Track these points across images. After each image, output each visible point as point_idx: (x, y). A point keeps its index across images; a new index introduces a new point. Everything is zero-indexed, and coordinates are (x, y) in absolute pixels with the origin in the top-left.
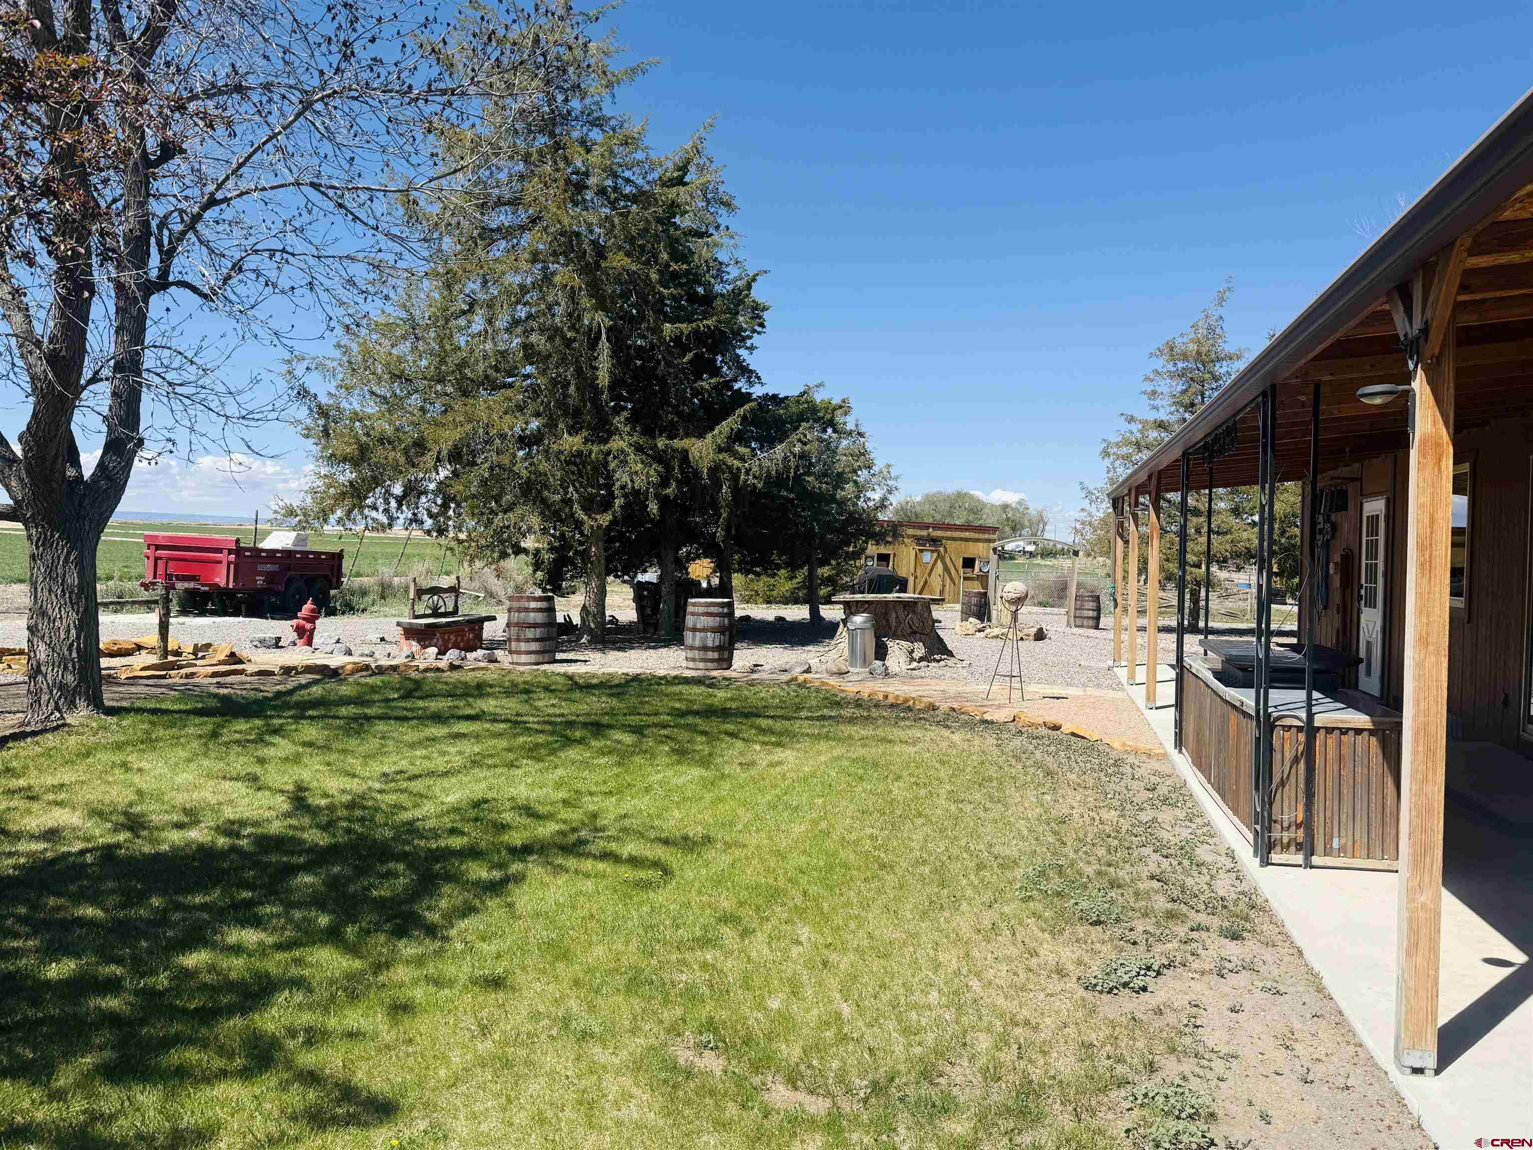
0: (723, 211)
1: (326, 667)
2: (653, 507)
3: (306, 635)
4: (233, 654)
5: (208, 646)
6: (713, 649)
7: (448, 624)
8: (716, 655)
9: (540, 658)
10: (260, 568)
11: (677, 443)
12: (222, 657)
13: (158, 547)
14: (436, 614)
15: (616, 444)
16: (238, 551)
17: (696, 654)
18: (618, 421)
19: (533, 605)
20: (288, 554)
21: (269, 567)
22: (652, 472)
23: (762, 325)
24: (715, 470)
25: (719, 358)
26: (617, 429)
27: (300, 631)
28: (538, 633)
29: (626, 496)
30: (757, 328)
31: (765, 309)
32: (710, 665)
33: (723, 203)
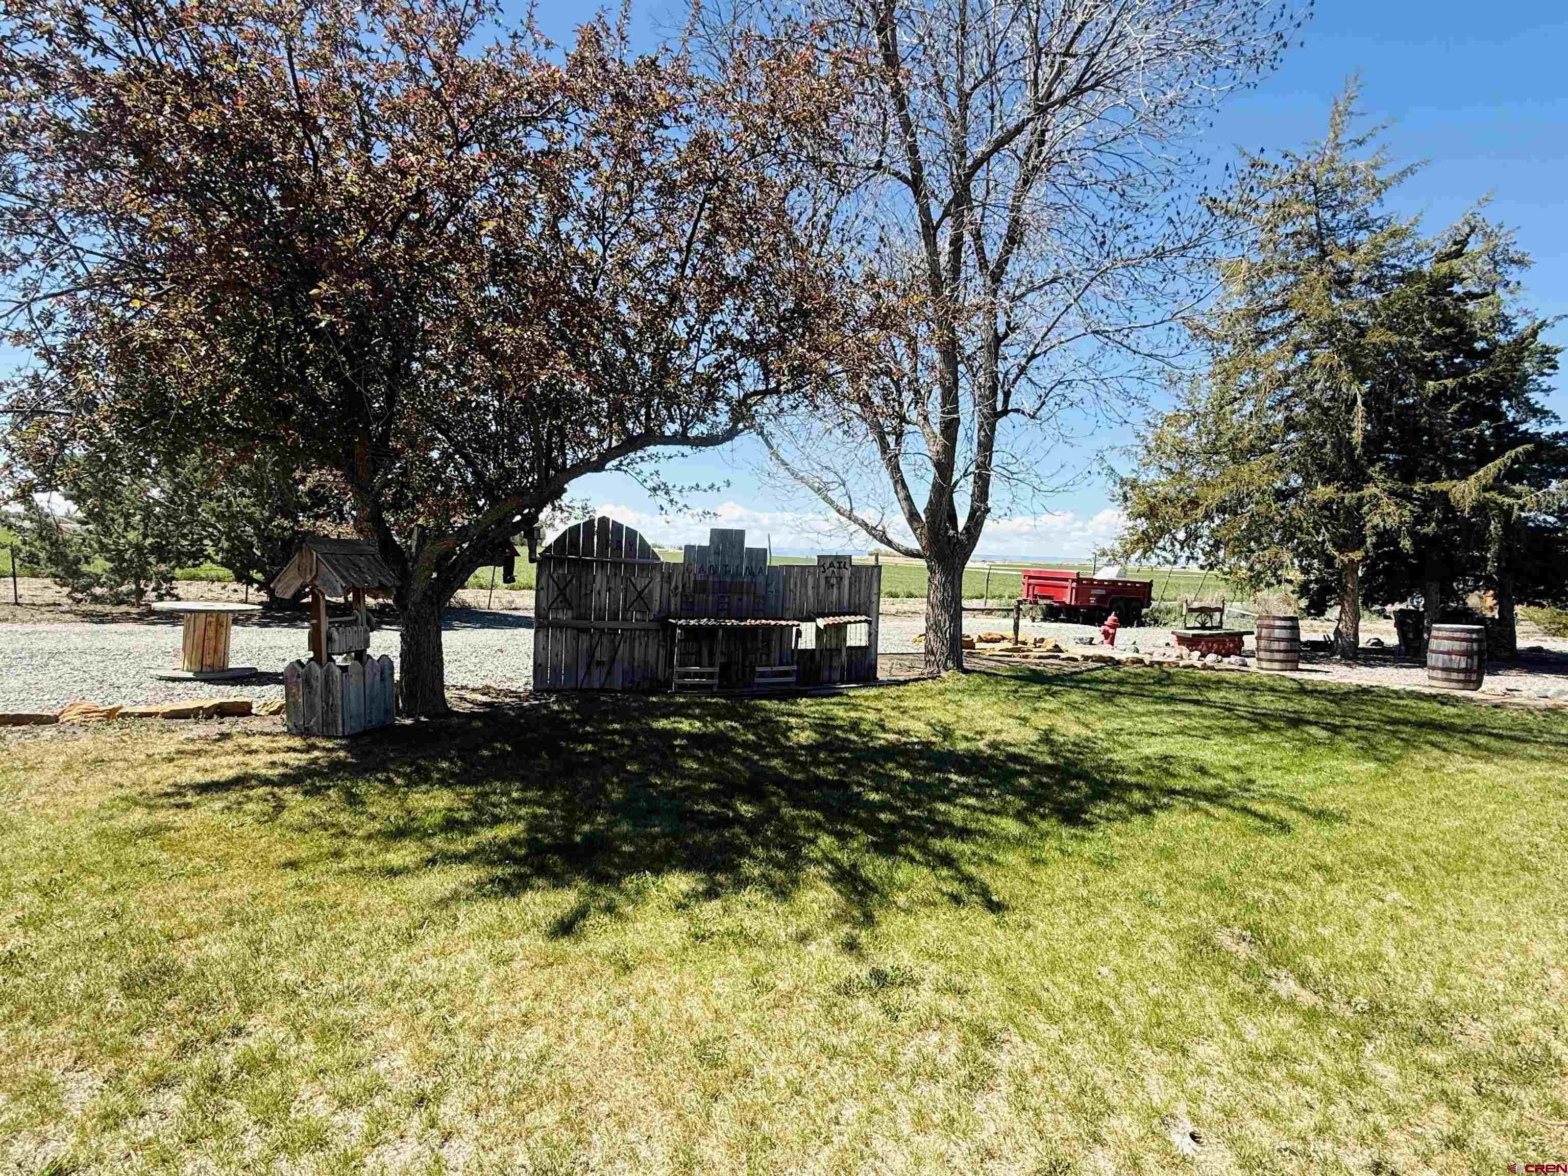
0: (1514, 268)
1: (1112, 659)
2: (1406, 543)
3: (1110, 638)
4: (1056, 646)
5: (1042, 640)
6: (1458, 671)
7: (1211, 636)
8: (1462, 676)
9: (1283, 666)
10: (1093, 592)
11: (1436, 486)
12: (1050, 647)
13: (1030, 577)
14: (1203, 627)
15: (1369, 490)
16: (1079, 580)
17: (1439, 674)
18: (1373, 471)
19: (1278, 623)
20: (1114, 582)
21: (1099, 592)
22: (1406, 513)
23: (1554, 367)
24: (1481, 508)
25: (1505, 403)
26: (1371, 477)
27: (1106, 634)
28: (1282, 645)
29: (1378, 534)
30: (1546, 371)
31: (1557, 351)
32: (1454, 685)
33: (1513, 261)
